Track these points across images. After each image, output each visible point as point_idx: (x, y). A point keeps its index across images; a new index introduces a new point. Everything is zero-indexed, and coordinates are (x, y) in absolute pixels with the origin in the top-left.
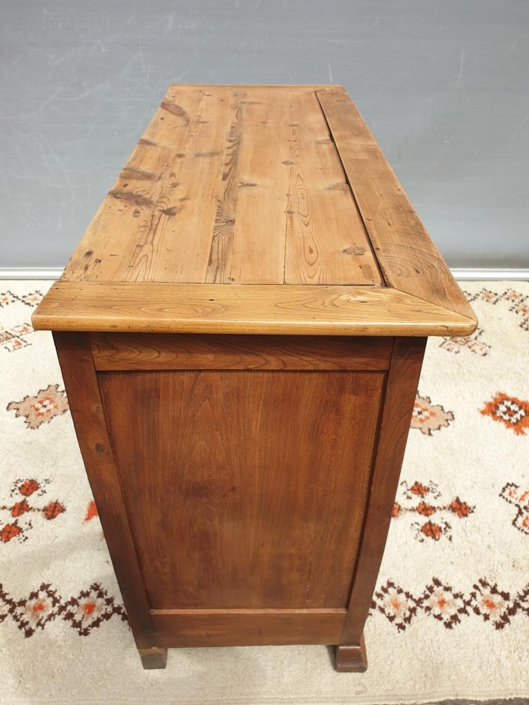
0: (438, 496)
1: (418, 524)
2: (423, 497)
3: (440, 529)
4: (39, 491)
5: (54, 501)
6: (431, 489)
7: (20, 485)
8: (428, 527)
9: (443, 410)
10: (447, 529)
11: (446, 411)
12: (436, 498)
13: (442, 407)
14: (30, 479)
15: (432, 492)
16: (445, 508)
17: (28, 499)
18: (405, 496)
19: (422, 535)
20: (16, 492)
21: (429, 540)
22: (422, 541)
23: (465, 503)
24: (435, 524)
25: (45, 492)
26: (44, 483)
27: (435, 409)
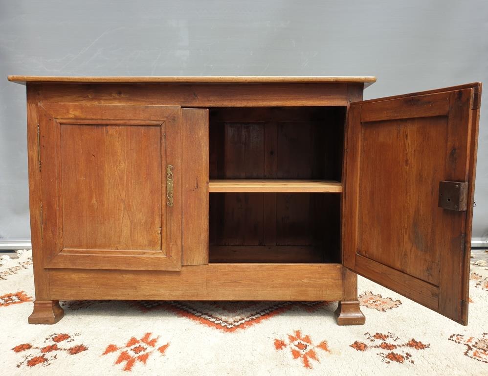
0: (397, 339)
1: (382, 353)
2: (384, 340)
3: (402, 357)
4: (69, 340)
5: (80, 345)
6: (390, 336)
7: (53, 337)
8: (392, 356)
9: (392, 300)
10: (408, 357)
11: (394, 300)
12: (395, 341)
13: (390, 298)
14: (63, 333)
15: (391, 337)
16: (403, 345)
17: (57, 344)
18: (370, 340)
19: (388, 360)
20: (49, 340)
21: (395, 362)
22: (389, 362)
23: (420, 342)
24: (397, 354)
25: (73, 340)
26: (74, 336)
27: (386, 300)
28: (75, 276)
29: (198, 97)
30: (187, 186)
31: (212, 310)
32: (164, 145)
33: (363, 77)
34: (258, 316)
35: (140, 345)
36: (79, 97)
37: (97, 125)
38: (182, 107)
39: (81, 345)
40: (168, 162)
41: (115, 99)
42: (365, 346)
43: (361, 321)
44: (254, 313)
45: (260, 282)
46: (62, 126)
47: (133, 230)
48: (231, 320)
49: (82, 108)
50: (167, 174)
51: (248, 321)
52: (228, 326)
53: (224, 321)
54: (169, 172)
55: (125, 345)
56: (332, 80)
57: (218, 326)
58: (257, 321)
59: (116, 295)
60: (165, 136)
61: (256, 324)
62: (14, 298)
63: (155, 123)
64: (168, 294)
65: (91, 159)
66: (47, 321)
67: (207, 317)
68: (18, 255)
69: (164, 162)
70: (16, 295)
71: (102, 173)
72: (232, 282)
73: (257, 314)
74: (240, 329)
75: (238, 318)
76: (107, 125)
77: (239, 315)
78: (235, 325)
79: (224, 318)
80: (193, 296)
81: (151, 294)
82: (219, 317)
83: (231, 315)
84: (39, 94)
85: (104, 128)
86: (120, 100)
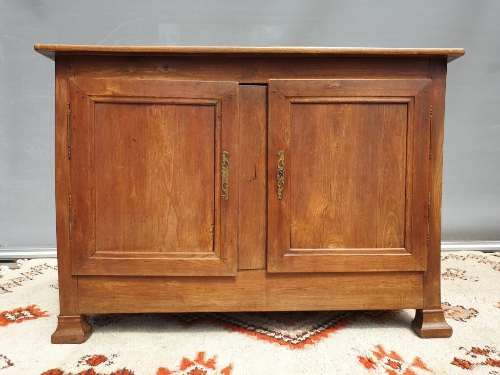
2: (486, 355)
4: (107, 362)
5: (122, 368)
6: (490, 351)
7: (87, 359)
9: (463, 308)
13: (461, 306)
14: (97, 354)
15: (493, 352)
17: (94, 368)
20: (83, 363)
25: (112, 363)
26: (112, 357)
27: (457, 309)
28: (109, 285)
29: (259, 72)
30: (244, 176)
31: (266, 323)
32: (218, 127)
33: (451, 49)
34: (321, 329)
35: (196, 368)
36: (118, 71)
37: (139, 104)
38: (240, 84)
39: (124, 369)
40: (223, 148)
41: (160, 74)
42: (470, 364)
43: (447, 333)
44: (316, 326)
45: (329, 289)
46: (98, 105)
47: (180, 227)
48: (293, 334)
49: (121, 84)
50: (221, 162)
51: (314, 335)
52: (293, 342)
53: (285, 336)
54: (225, 159)
55: (178, 368)
56: (416, 53)
57: (280, 341)
58: (323, 334)
59: (158, 307)
60: (221, 117)
61: (325, 339)
62: (26, 313)
63: (208, 102)
64: (220, 305)
65: (131, 145)
66: (75, 339)
67: (263, 332)
68: (19, 265)
69: (218, 148)
70: (28, 310)
71: (144, 160)
72: (297, 289)
73: (320, 326)
74: (308, 345)
75: (300, 332)
76: (151, 104)
77: (299, 328)
78: (300, 340)
79: (283, 332)
80: (250, 306)
81: (200, 304)
82: (278, 331)
83: (291, 328)
84: (70, 68)
85: (148, 107)
86: (166, 75)
